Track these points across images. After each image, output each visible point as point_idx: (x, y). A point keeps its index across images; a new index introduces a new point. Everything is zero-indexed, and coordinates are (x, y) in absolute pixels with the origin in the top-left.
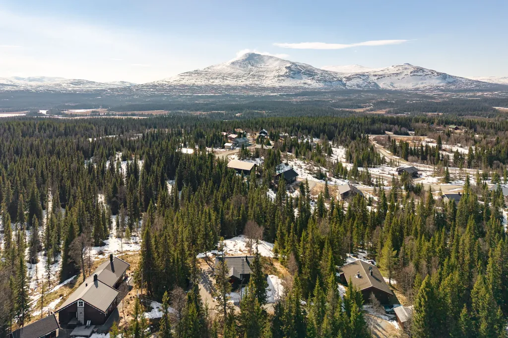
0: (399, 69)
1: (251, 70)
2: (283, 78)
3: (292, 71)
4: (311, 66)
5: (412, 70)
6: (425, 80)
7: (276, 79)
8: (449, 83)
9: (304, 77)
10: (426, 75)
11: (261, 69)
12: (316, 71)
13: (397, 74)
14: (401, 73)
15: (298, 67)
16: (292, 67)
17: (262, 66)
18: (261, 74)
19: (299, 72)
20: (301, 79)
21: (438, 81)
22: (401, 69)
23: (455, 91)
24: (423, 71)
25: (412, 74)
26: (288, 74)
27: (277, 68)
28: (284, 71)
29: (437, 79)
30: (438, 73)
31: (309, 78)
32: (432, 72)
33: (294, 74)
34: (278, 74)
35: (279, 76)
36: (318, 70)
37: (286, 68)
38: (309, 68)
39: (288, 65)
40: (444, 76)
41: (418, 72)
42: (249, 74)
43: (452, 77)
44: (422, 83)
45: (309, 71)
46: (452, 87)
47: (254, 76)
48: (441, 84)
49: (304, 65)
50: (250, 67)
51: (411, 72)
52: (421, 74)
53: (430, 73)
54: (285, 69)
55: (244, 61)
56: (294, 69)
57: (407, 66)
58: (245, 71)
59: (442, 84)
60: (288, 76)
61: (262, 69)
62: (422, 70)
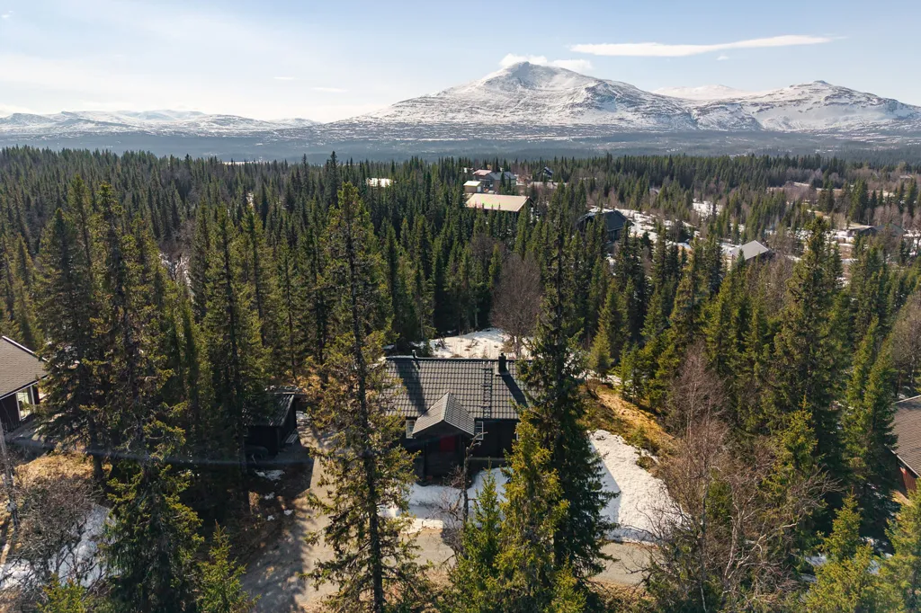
0: (803, 92)
1: (522, 95)
2: (580, 109)
3: (598, 95)
4: (634, 87)
5: (829, 93)
6: (853, 112)
7: (568, 111)
8: (900, 118)
9: (619, 106)
10: (856, 103)
11: (540, 93)
12: (642, 96)
13: (799, 101)
14: (806, 99)
15: (610, 88)
16: (599, 88)
17: (543, 88)
18: (541, 101)
19: (611, 98)
20: (615, 110)
21: (879, 115)
22: (807, 91)
23: (912, 134)
24: (851, 96)
25: (827, 102)
26: (589, 101)
27: (571, 90)
28: (583, 95)
29: (878, 110)
30: (879, 99)
31: (630, 109)
32: (869, 97)
33: (602, 101)
34: (571, 101)
35: (573, 106)
36: (646, 93)
37: (588, 89)
38: (631, 90)
39: (591, 85)
40: (892, 105)
41: (840, 97)
42: (519, 101)
43: (907, 106)
44: (846, 120)
45: (629, 96)
46: (906, 127)
47: (527, 105)
48: (883, 122)
49: (621, 85)
50: (520, 88)
51: (827, 98)
52: (847, 100)
53: (864, 99)
54: (583, 91)
55: (509, 77)
56: (601, 92)
57: (819, 86)
58: (510, 96)
59: (885, 121)
60: (590, 106)
61: (544, 93)
62: (849, 93)
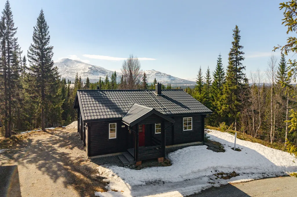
0: (149, 72)
1: (66, 69)
2: (87, 74)
3: (92, 70)
4: (103, 68)
5: (155, 73)
6: (161, 78)
7: (83, 74)
8: (172, 80)
9: (99, 73)
10: (162, 76)
11: (73, 68)
12: (107, 71)
13: (149, 74)
14: (150, 74)
15: (96, 68)
16: (93, 68)
17: (74, 67)
18: (73, 71)
19: (97, 71)
20: (98, 75)
21: (167, 79)
22: (150, 72)
23: (175, 84)
24: (161, 74)
25: (155, 75)
26: (90, 72)
27: (83, 68)
28: (87, 70)
29: (167, 78)
30: (167, 75)
31: (103, 75)
32: (165, 74)
33: (94, 72)
34: (84, 71)
35: (84, 73)
36: (107, 70)
37: (89, 68)
38: (103, 69)
39: (90, 67)
40: (170, 77)
41: (158, 74)
42: (65, 71)
43: (173, 77)
44: (160, 80)
45: (102, 71)
46: (173, 82)
47: (68, 72)
48: (168, 81)
49: (100, 68)
50: (65, 67)
51: (155, 74)
52: (160, 75)
53: (163, 75)
54: (88, 69)
55: (61, 63)
56: (94, 69)
57: (153, 71)
58: (62, 69)
59: (169, 80)
60: (90, 73)
61: (73, 69)
62: (160, 73)
